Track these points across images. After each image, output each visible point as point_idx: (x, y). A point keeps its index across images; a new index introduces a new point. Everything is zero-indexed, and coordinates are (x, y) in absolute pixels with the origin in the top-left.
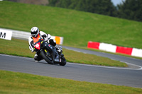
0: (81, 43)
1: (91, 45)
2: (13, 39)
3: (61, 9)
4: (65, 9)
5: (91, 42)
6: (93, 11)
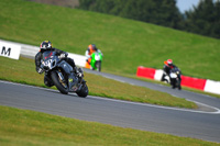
0: (126, 68)
1: (141, 73)
3: (98, 14)
5: (142, 67)
6: (147, 20)
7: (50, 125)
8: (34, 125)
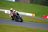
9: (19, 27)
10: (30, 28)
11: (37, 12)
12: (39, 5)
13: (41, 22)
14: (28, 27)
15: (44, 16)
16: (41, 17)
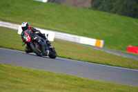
0: (120, 47)
2: (56, 40)
4: (107, 13)
6: (134, 16)
7: (73, 83)
8: (63, 83)
9: (58, 76)
10: (88, 81)
11: (111, 35)
12: (118, 14)
13: (122, 65)
14: (82, 78)
15: (129, 48)
16: (121, 49)
